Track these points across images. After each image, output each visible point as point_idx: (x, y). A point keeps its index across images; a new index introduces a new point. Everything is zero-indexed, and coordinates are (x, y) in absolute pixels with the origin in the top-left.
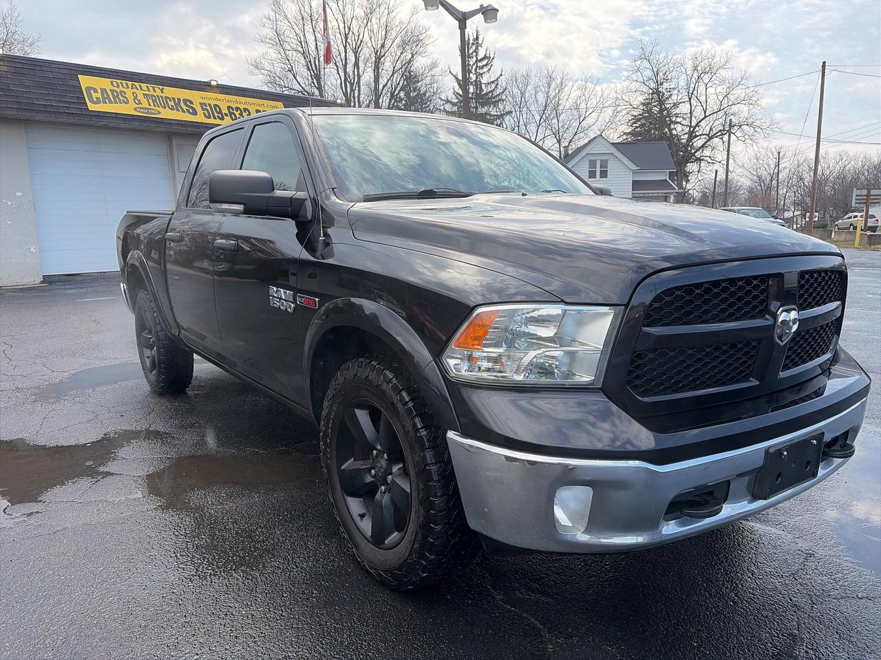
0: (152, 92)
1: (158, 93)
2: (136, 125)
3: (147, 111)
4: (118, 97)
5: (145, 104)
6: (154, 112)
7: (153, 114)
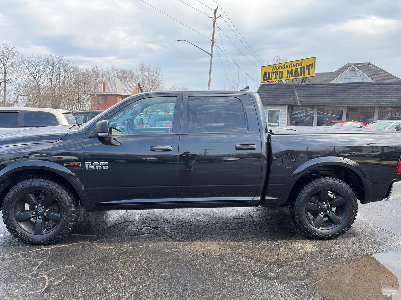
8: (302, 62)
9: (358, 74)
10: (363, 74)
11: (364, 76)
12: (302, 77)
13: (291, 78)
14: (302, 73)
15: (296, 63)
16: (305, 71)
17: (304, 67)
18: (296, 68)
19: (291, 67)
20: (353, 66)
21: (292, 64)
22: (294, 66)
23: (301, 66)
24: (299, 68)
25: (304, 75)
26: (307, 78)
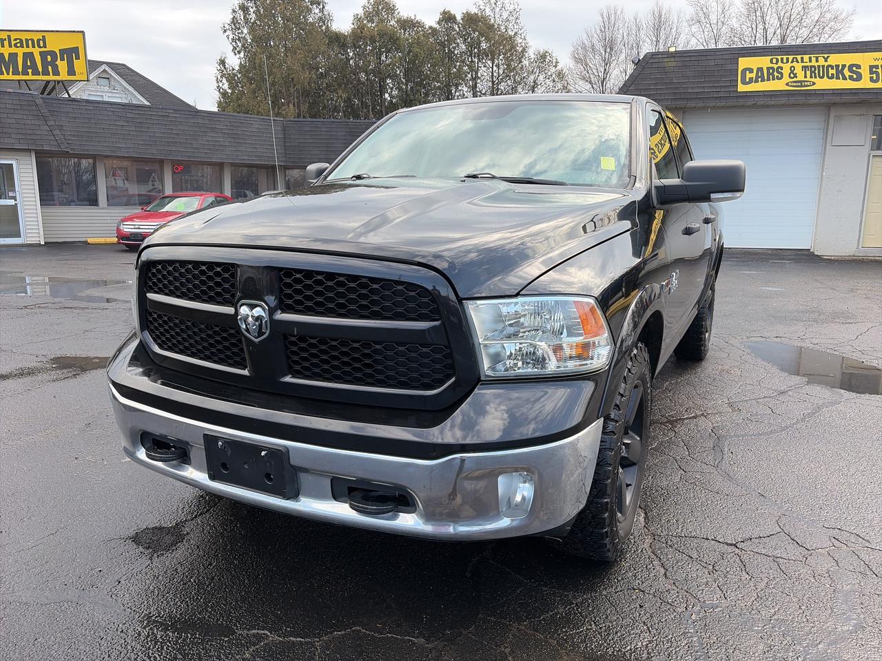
0: (814, 63)
1: (821, 62)
2: (783, 100)
3: (799, 84)
4: (775, 74)
5: (801, 77)
6: (809, 83)
7: (807, 86)
8: (44, 37)
9: (118, 87)
10: (131, 89)
11: (132, 93)
12: (51, 77)
13: (11, 77)
14: (50, 67)
15: (24, 37)
16: (59, 62)
17: (53, 53)
18: (26, 50)
19: (10, 46)
20: (104, 67)
21: (9, 37)
22: (19, 45)
23: (43, 49)
24: (36, 52)
25: (56, 73)
26: (62, 81)
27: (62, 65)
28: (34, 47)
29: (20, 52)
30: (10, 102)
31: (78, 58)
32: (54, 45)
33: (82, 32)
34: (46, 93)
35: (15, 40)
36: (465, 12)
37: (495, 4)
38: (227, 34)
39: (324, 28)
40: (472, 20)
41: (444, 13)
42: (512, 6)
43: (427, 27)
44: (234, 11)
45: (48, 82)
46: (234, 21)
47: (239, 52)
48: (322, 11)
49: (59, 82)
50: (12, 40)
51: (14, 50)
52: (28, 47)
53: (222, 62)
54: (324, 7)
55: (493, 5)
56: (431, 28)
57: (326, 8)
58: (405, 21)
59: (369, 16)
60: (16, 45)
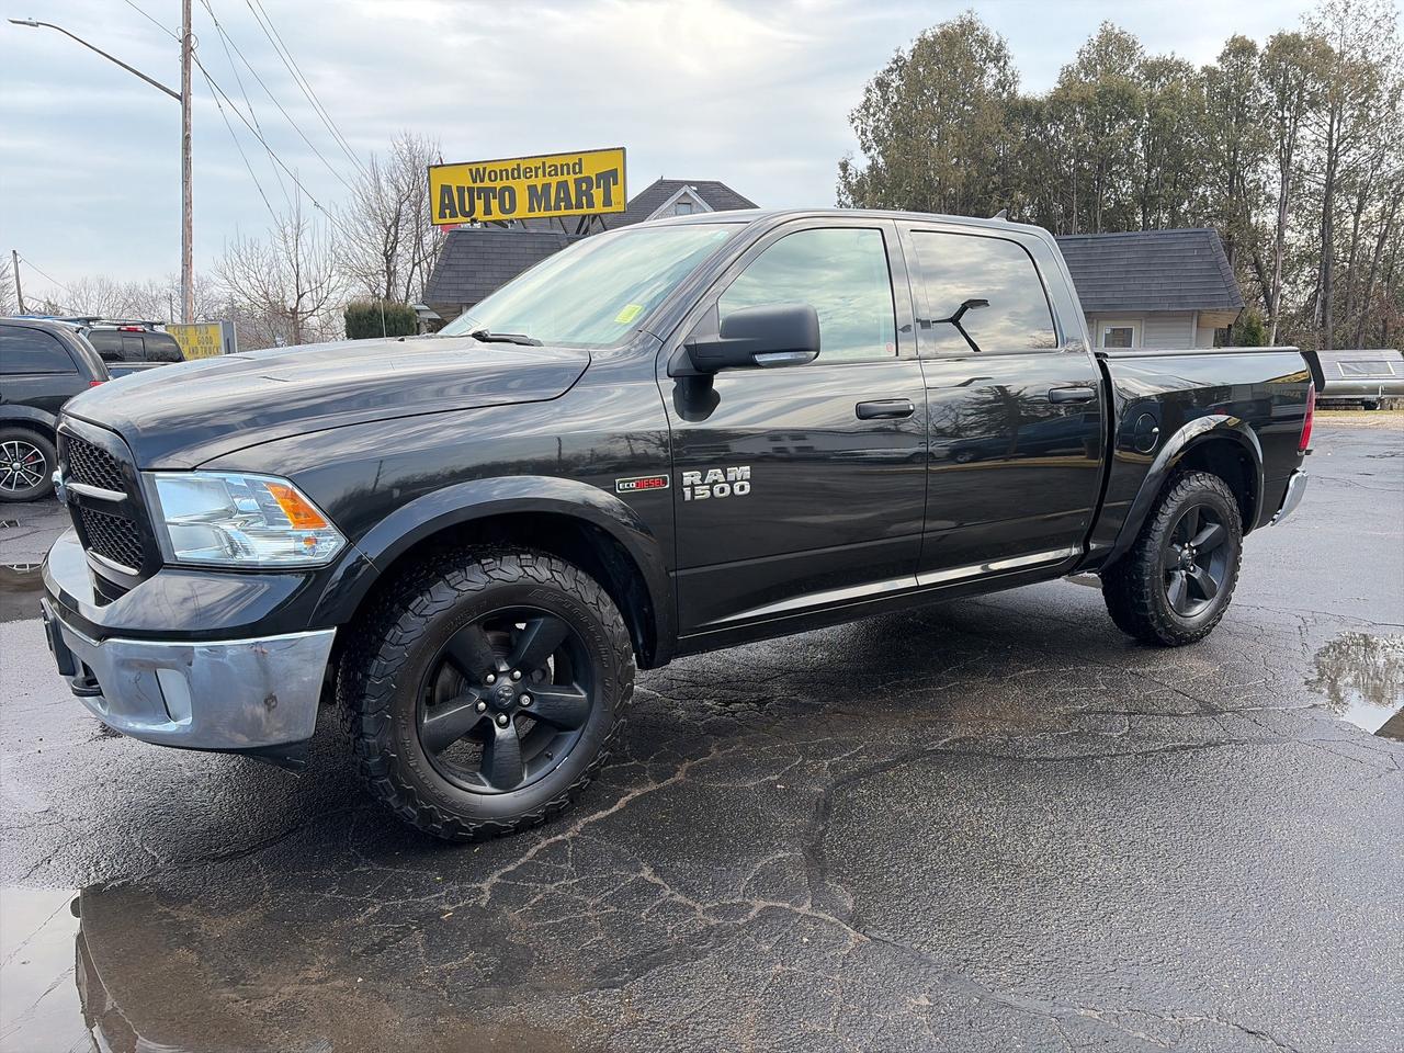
8: (580, 160)
12: (585, 211)
13: (543, 214)
14: (584, 198)
15: (558, 162)
16: (594, 191)
17: (588, 180)
18: (560, 178)
19: (544, 176)
20: (685, 189)
21: (544, 163)
22: (553, 173)
23: (579, 176)
24: (570, 179)
25: (591, 204)
26: (599, 215)
27: (598, 194)
28: (568, 173)
29: (554, 181)
30: (531, 245)
31: (616, 183)
32: (590, 171)
33: (623, 149)
34: (582, 232)
35: (550, 167)
36: (1275, 34)
37: (1346, 11)
38: (855, 124)
39: (1005, 95)
40: (1285, 46)
41: (1234, 40)
42: (1380, 11)
43: (1197, 69)
44: (868, 90)
45: (584, 217)
46: (866, 106)
47: (869, 148)
48: (1002, 70)
49: (595, 216)
50: (547, 166)
51: (548, 180)
52: (562, 174)
53: (844, 167)
54: (1005, 63)
55: (1342, 14)
56: (1205, 69)
57: (1009, 64)
58: (1154, 65)
59: (1087, 66)
60: (550, 175)
